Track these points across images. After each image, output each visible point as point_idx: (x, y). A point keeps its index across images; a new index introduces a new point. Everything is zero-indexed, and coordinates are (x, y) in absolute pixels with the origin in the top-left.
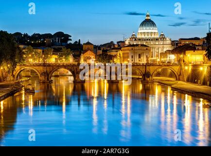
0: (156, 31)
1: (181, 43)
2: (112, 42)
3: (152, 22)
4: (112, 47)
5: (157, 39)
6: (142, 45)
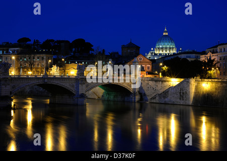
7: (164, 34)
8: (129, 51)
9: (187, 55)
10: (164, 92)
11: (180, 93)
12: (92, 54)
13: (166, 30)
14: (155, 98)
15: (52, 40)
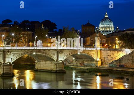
7: (105, 16)
8: (87, 29)
9: (131, 31)
10: (119, 59)
11: (132, 59)
12: (56, 31)
13: (106, 14)
14: (113, 63)
15: (28, 21)
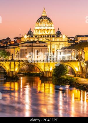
0: (53, 28)
1: (77, 40)
2: (8, 39)
3: (49, 18)
4: (9, 44)
5: (53, 36)
6: (40, 42)
